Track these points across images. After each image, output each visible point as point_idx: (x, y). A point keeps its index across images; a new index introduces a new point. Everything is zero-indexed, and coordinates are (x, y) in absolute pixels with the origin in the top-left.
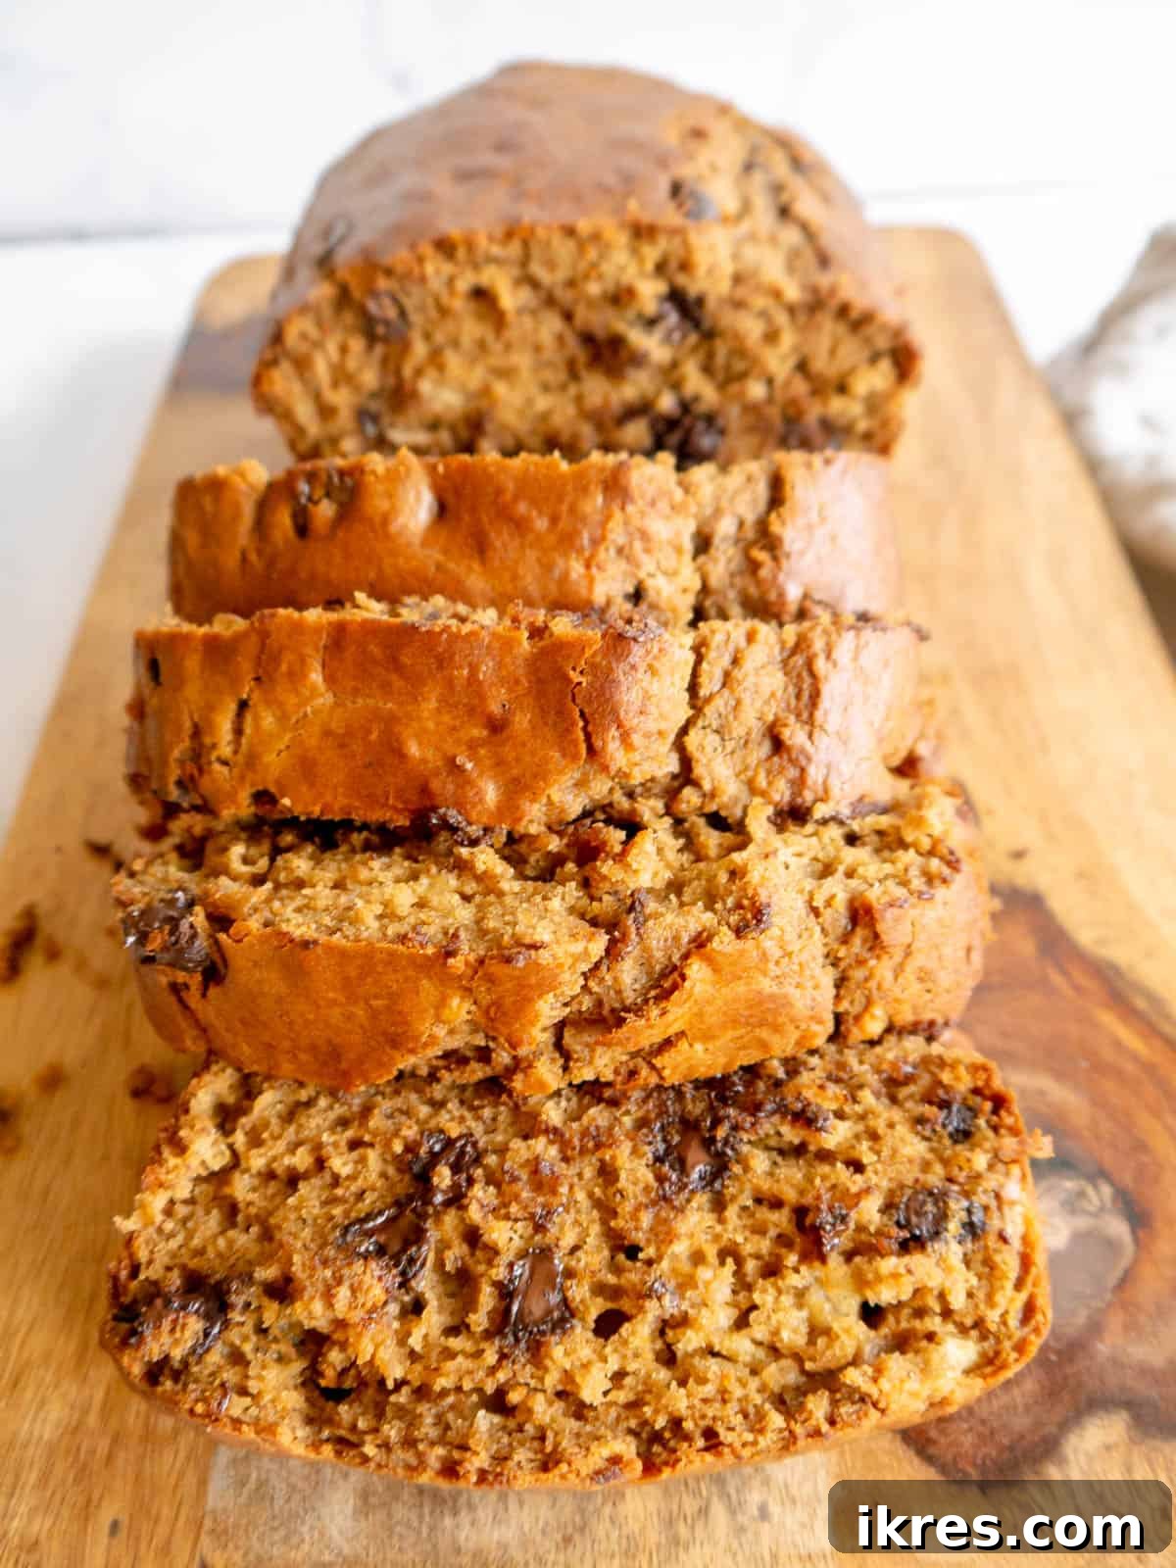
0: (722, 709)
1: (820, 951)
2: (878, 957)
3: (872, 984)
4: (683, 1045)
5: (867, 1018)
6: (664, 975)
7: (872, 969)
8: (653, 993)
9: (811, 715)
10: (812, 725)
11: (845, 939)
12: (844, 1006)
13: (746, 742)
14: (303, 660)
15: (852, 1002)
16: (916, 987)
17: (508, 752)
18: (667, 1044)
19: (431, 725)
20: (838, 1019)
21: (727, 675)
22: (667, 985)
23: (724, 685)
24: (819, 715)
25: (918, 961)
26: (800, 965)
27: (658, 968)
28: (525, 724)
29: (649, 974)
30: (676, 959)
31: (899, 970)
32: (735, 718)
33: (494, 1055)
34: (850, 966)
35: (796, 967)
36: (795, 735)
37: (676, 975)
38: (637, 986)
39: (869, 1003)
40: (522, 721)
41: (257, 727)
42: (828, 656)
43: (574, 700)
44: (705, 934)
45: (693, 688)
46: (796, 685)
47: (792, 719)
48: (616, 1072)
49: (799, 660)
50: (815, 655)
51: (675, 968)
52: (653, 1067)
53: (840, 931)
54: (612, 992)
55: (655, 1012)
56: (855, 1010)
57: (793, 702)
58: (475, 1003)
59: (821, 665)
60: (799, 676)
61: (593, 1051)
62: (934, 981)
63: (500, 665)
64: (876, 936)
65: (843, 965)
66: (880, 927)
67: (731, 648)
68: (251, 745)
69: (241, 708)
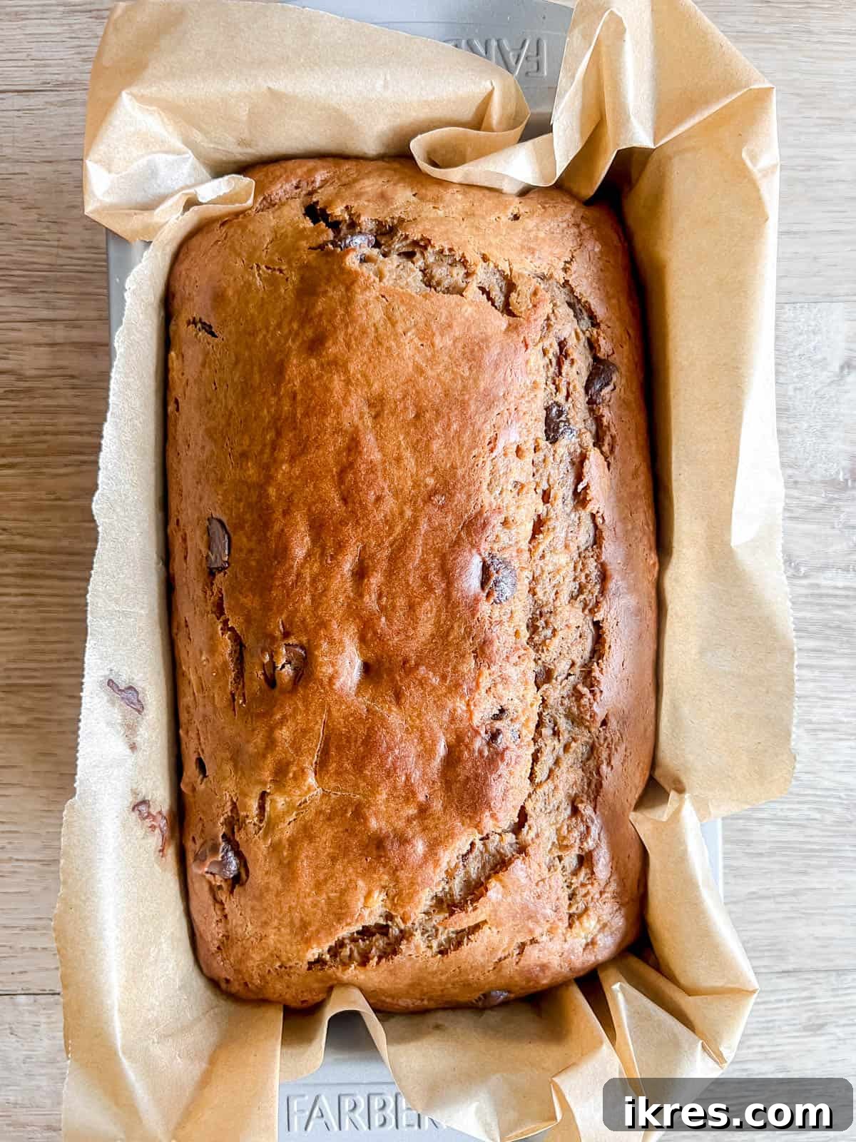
0: (546, 790)
1: (561, 879)
2: (592, 884)
3: (588, 899)
4: (486, 928)
5: (584, 916)
6: (475, 888)
7: (588, 890)
8: (469, 898)
10: (595, 804)
11: (576, 873)
12: (573, 910)
13: (558, 807)
14: (303, 770)
15: (577, 908)
17: (430, 823)
18: (477, 927)
19: (383, 808)
20: (570, 917)
21: (551, 771)
22: (477, 893)
23: (549, 777)
24: (600, 799)
26: (550, 886)
27: (473, 883)
28: (440, 807)
29: (468, 886)
30: (483, 878)
31: (603, 892)
32: (554, 793)
34: (577, 887)
35: (547, 888)
36: (586, 807)
37: (482, 888)
38: (461, 893)
40: (437, 806)
41: (274, 808)
42: (609, 764)
45: (532, 777)
46: (588, 778)
47: (585, 798)
49: (592, 763)
50: (602, 762)
52: (469, 939)
53: (573, 868)
54: (448, 895)
55: (470, 908)
57: (586, 787)
58: (387, 895)
59: (604, 768)
60: (591, 773)
63: (424, 774)
64: (593, 873)
65: (573, 887)
67: (555, 754)
68: (269, 817)
69: (263, 796)
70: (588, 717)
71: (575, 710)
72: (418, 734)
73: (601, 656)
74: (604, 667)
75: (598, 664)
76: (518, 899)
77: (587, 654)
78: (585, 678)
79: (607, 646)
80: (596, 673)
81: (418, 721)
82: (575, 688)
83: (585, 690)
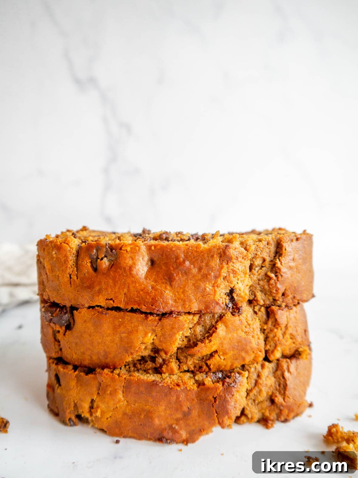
0: (256, 394)
1: (259, 327)
2: (277, 328)
3: (276, 338)
4: (217, 356)
5: (276, 351)
6: (210, 329)
7: (275, 333)
8: (206, 335)
9: (284, 392)
10: (285, 396)
11: (266, 323)
12: (268, 347)
14: (116, 390)
15: (270, 346)
16: (290, 341)
17: (190, 422)
18: (212, 355)
20: (266, 352)
22: (211, 332)
24: (287, 392)
25: (290, 331)
26: (253, 329)
27: (208, 327)
28: (196, 413)
29: (205, 329)
30: (213, 323)
31: (284, 334)
32: (260, 395)
33: (157, 359)
34: (268, 332)
35: (252, 330)
36: (279, 399)
37: (214, 328)
38: (201, 333)
39: (276, 346)
42: (289, 371)
43: (213, 407)
44: (223, 314)
46: (278, 382)
47: (278, 394)
48: (195, 367)
49: (279, 373)
50: (284, 371)
51: (213, 326)
52: (207, 364)
53: (264, 320)
54: (193, 336)
55: (207, 341)
56: (272, 349)
57: (278, 387)
58: (156, 336)
59: (287, 374)
60: (279, 378)
61: (187, 359)
62: (296, 339)
64: (276, 320)
65: (266, 332)
66: (277, 317)
69: (92, 401)
70: (275, 292)
71: (266, 287)
72: (182, 303)
73: (281, 255)
74: (283, 261)
75: (279, 260)
76: (235, 335)
77: (272, 255)
78: (272, 268)
79: (284, 250)
80: (279, 265)
81: (182, 296)
82: (266, 275)
83: (272, 275)
